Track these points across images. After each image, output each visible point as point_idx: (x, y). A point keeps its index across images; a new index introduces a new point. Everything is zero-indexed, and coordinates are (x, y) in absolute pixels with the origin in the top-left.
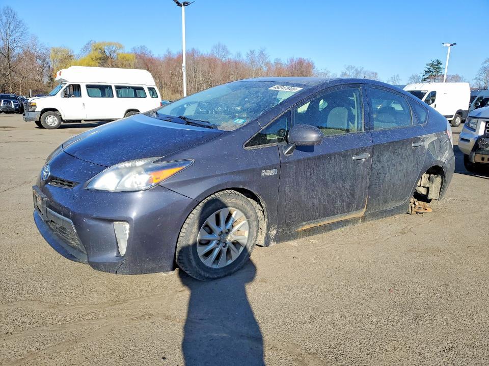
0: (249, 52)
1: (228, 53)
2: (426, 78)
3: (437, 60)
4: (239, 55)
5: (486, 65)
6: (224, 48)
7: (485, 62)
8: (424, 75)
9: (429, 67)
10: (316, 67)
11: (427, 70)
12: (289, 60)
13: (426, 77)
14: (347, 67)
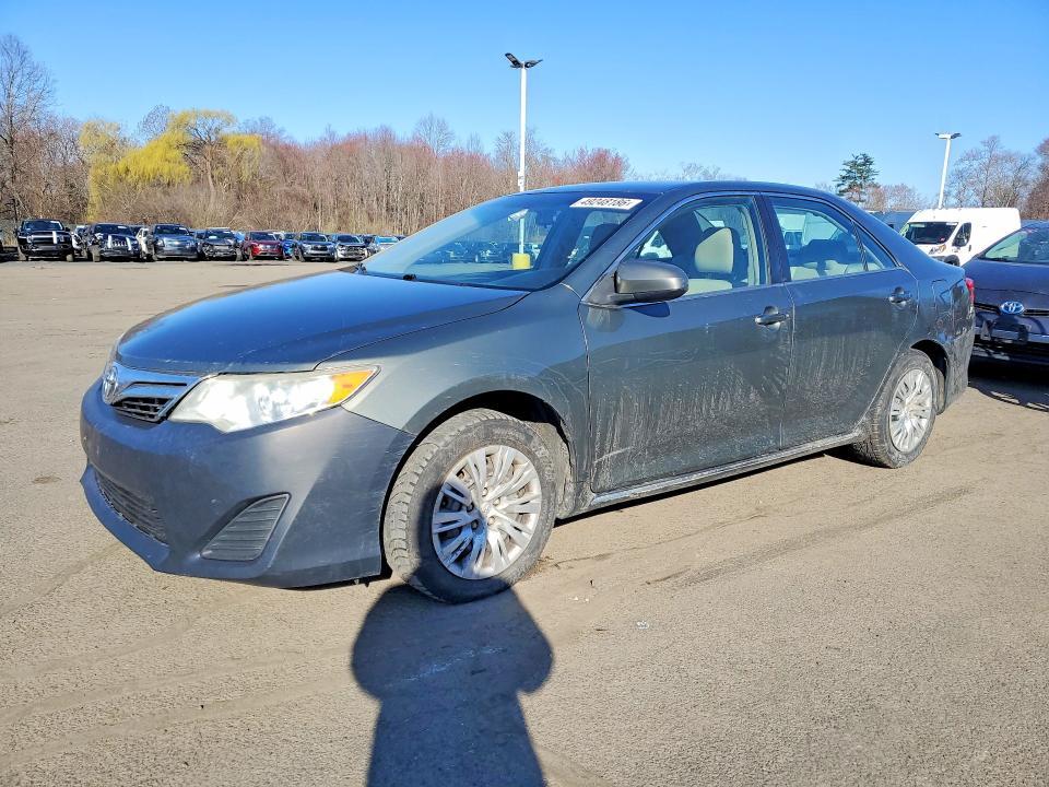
0: (501, 136)
1: (449, 136)
2: (843, 191)
3: (865, 156)
4: (474, 140)
5: (961, 167)
6: (442, 127)
7: (962, 160)
8: (839, 185)
9: (848, 168)
10: (632, 167)
11: (844, 173)
12: (577, 153)
13: (843, 188)
14: (685, 167)
